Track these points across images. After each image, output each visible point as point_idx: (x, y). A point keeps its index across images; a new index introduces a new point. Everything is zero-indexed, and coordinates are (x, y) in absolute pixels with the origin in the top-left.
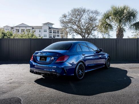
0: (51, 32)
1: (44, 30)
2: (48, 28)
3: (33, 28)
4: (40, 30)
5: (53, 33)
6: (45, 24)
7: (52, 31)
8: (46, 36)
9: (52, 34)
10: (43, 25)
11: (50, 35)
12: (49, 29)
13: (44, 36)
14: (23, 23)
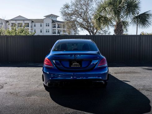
0: (55, 27)
1: (46, 24)
2: (51, 21)
3: (32, 22)
4: (41, 24)
5: (58, 28)
6: (47, 17)
7: (57, 26)
8: (49, 32)
9: (56, 28)
10: (45, 17)
11: (53, 30)
12: (52, 23)
13: (47, 32)
14: (20, 16)
